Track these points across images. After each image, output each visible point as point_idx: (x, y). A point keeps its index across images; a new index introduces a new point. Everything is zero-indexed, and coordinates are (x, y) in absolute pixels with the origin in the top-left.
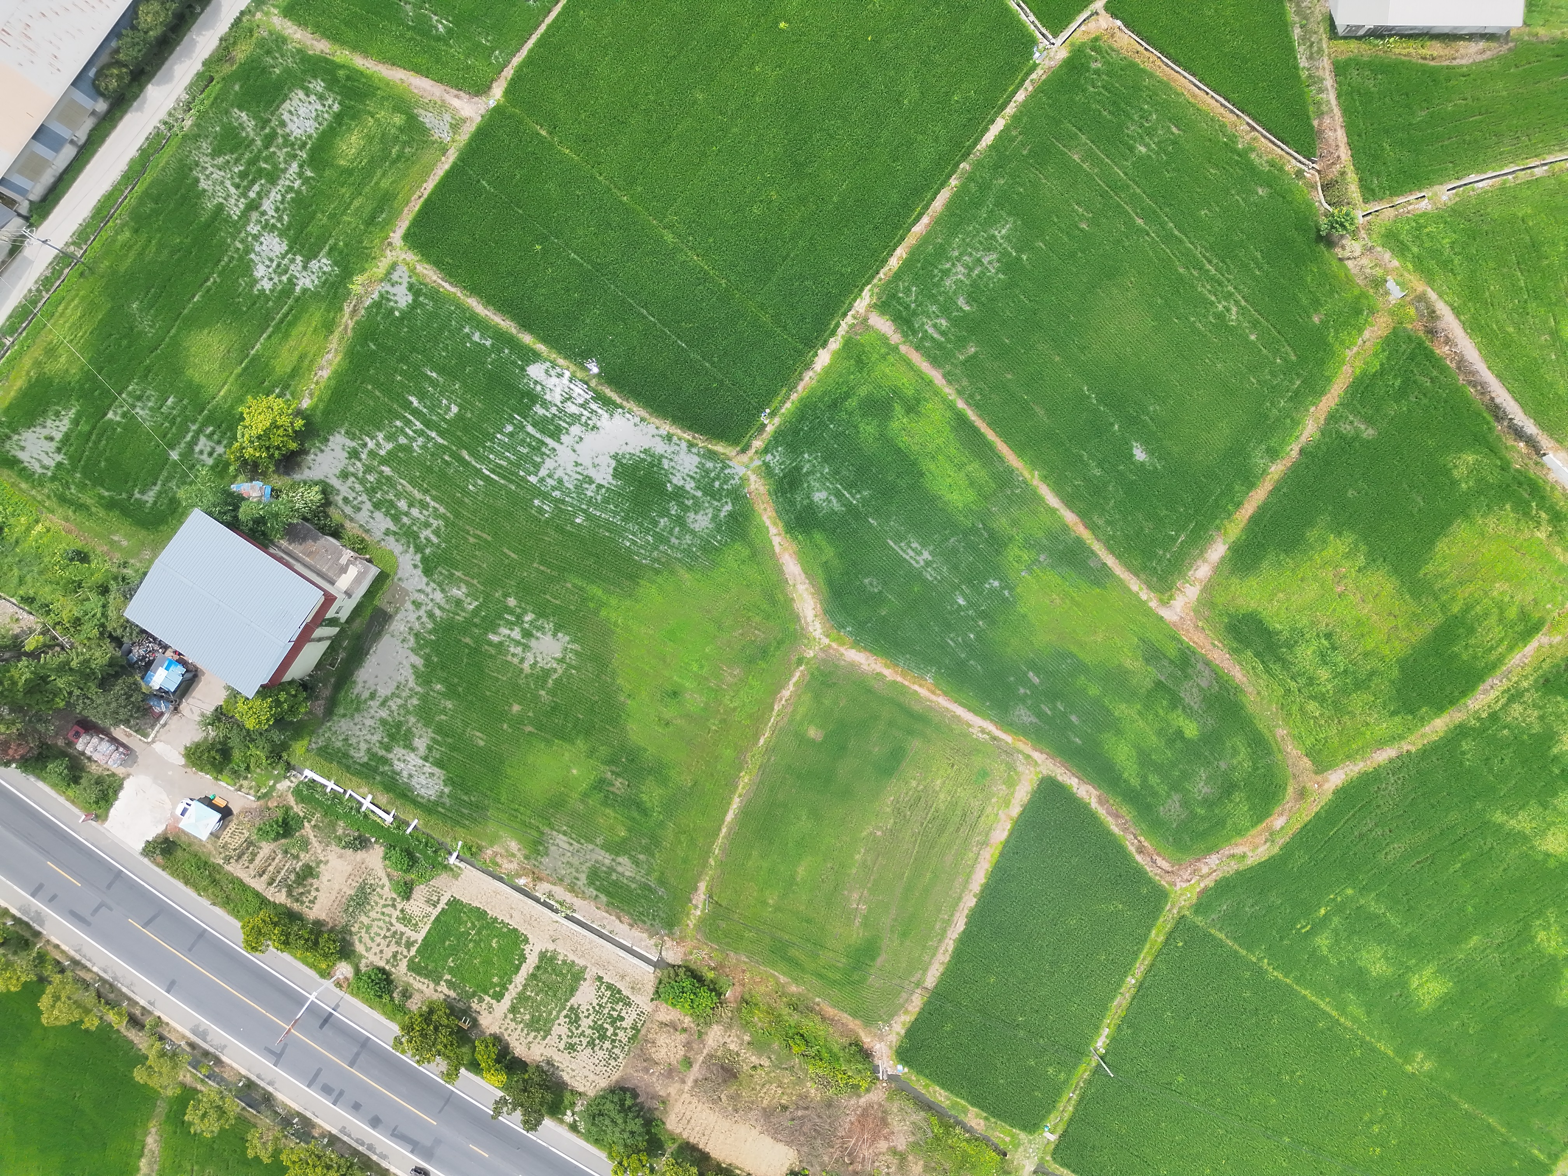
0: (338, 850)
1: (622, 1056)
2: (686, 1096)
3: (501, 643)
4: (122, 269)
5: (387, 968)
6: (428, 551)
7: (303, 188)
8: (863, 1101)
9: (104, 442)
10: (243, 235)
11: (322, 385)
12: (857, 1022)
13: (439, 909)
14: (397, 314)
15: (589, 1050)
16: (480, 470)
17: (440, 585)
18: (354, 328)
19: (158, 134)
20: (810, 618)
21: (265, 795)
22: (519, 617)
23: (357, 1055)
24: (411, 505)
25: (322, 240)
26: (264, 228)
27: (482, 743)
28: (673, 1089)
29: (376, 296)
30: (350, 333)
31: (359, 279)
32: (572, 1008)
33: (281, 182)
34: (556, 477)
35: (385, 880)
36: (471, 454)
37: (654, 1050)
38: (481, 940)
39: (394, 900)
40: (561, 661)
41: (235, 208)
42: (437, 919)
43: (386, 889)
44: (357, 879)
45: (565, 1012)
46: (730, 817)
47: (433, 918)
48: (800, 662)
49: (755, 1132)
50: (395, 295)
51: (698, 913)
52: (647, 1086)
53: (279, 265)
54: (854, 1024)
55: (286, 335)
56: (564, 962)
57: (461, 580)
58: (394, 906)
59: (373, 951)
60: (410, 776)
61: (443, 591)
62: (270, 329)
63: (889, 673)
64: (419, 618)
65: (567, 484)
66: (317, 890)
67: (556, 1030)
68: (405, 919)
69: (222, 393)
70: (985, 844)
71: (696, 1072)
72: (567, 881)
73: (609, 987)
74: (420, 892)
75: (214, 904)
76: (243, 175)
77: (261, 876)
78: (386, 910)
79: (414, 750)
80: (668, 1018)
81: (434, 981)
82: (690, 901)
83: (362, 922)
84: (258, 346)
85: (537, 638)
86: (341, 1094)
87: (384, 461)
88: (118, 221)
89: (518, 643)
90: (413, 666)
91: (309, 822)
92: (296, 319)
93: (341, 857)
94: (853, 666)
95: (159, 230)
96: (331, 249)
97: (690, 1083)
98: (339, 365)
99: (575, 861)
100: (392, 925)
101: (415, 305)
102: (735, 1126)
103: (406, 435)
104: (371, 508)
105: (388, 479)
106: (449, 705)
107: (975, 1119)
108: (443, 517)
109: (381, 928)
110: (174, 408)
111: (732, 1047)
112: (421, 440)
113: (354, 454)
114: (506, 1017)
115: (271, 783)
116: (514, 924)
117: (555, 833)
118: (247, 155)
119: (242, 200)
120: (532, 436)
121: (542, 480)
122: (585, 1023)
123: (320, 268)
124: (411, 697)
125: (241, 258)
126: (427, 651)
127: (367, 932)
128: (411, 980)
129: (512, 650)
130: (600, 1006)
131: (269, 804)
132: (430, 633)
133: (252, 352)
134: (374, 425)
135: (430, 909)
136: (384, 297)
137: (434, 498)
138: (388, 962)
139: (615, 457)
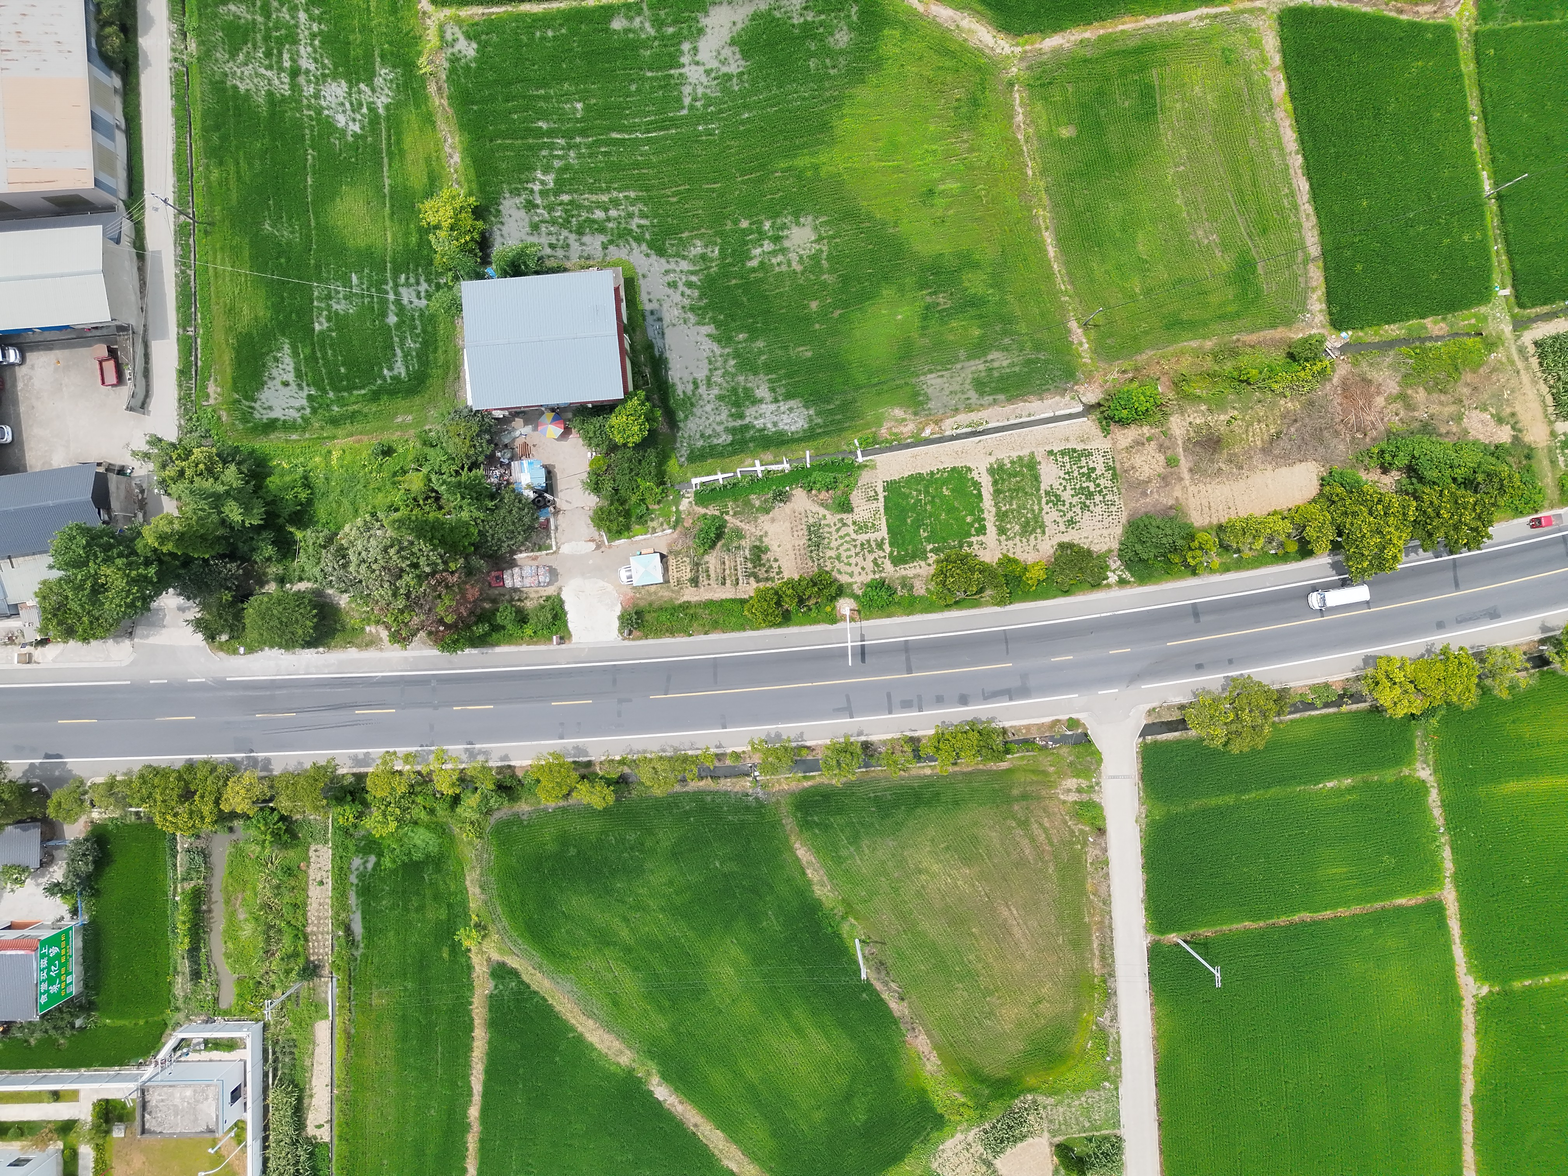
0: (767, 517)
1: (1116, 498)
2: (1192, 489)
3: (762, 263)
4: (234, 202)
5: (877, 576)
6: (647, 236)
7: (323, 26)
8: (1335, 380)
9: (330, 352)
10: (305, 102)
11: (461, 169)
12: (1280, 330)
13: (882, 499)
14: (473, 65)
15: (1087, 513)
16: (637, 138)
17: (677, 255)
18: (449, 104)
19: (177, 75)
20: (991, 42)
21: (677, 522)
22: (760, 232)
23: (908, 660)
24: (606, 210)
25: (369, 57)
26: (317, 84)
27: (809, 354)
28: (1178, 493)
29: (446, 65)
30: (450, 111)
31: (422, 61)
32: (1047, 493)
33: (301, 36)
34: (700, 96)
35: (822, 511)
36: (619, 132)
37: (1138, 474)
38: (933, 497)
39: (842, 519)
40: (820, 240)
41: (282, 86)
42: (886, 508)
43: (828, 516)
44: (800, 527)
45: (1044, 500)
46: (1051, 251)
47: (882, 510)
48: (1011, 85)
49: (1269, 473)
50: (460, 52)
51: (1086, 346)
52: (1154, 506)
53: (352, 104)
54: (1280, 333)
55: (402, 153)
56: (1012, 462)
57: (692, 238)
58: (845, 525)
59: (856, 573)
60: (775, 424)
61: (684, 258)
62: (386, 160)
63: (1089, 33)
64: (683, 294)
65: (713, 95)
66: (776, 560)
67: (1048, 519)
68: (861, 528)
69: (389, 240)
70: (1271, 107)
71: (1185, 464)
72: (961, 407)
73: (1063, 453)
74: (857, 498)
75: (706, 633)
76: (268, 54)
77: (724, 584)
78: (841, 533)
79: (761, 401)
80: (1129, 440)
81: (921, 559)
82: (1072, 343)
83: (830, 558)
84: (387, 182)
85: (787, 237)
86: (920, 697)
87: (557, 193)
88: (201, 169)
89: (774, 253)
90: (709, 336)
91: (727, 513)
92: (399, 134)
93: (773, 520)
94: (1057, 52)
95: (238, 148)
96: (382, 57)
97: (1186, 476)
98: (461, 142)
99: (956, 387)
100: (854, 540)
101: (483, 47)
102: (1249, 481)
103: (558, 157)
104: (577, 237)
105: (571, 202)
106: (760, 344)
107: (1434, 325)
108: (638, 199)
109: (848, 550)
110: (362, 283)
111: (1198, 421)
112: (572, 154)
113: (530, 206)
114: (999, 541)
115: (674, 509)
116: (949, 465)
117: (922, 378)
118: (259, 37)
119: (283, 75)
120: (657, 78)
121: (691, 107)
122: (1066, 496)
123: (385, 80)
124: (726, 361)
125: (319, 121)
126: (710, 314)
127: (840, 562)
128: (904, 573)
129: (774, 261)
130: (1068, 473)
131: (686, 525)
132: (700, 298)
133: (386, 191)
134: (528, 169)
135: (874, 506)
136: (454, 60)
137: (620, 190)
138: (874, 572)
139: (733, 43)
